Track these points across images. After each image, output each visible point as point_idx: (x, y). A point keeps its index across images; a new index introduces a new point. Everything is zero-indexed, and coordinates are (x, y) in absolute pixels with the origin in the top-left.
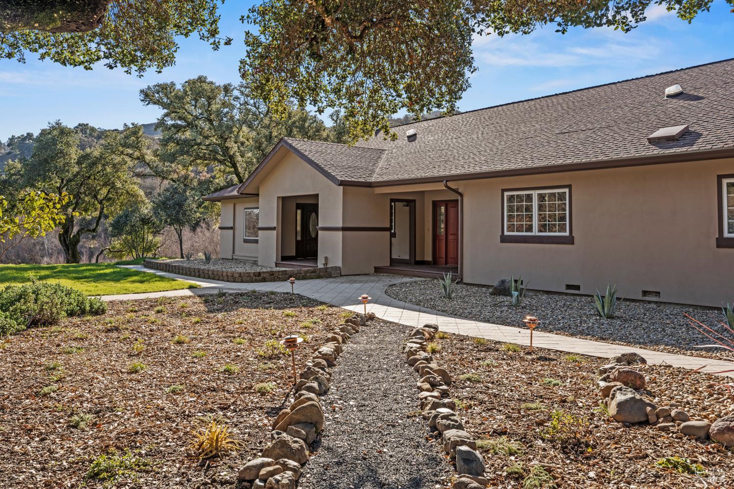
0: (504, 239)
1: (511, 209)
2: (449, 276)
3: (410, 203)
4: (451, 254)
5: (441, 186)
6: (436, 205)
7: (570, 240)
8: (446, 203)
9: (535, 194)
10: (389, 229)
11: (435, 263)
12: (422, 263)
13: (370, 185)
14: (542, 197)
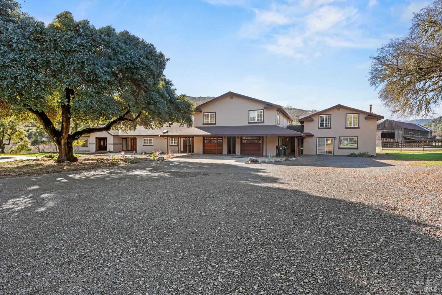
0: (143, 146)
1: (145, 141)
2: (134, 152)
3: (126, 139)
4: (134, 148)
5: (133, 137)
6: (131, 139)
7: (153, 146)
8: (134, 139)
9: (148, 139)
10: (122, 144)
11: (131, 150)
12: (129, 150)
13: (118, 136)
14: (149, 139)
